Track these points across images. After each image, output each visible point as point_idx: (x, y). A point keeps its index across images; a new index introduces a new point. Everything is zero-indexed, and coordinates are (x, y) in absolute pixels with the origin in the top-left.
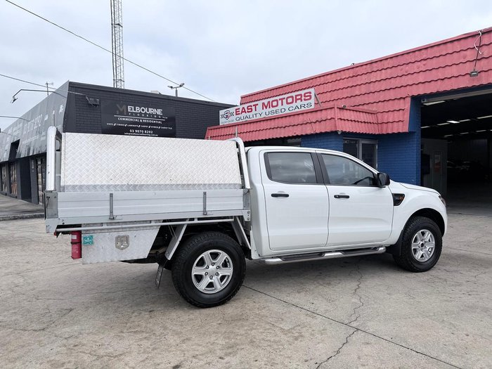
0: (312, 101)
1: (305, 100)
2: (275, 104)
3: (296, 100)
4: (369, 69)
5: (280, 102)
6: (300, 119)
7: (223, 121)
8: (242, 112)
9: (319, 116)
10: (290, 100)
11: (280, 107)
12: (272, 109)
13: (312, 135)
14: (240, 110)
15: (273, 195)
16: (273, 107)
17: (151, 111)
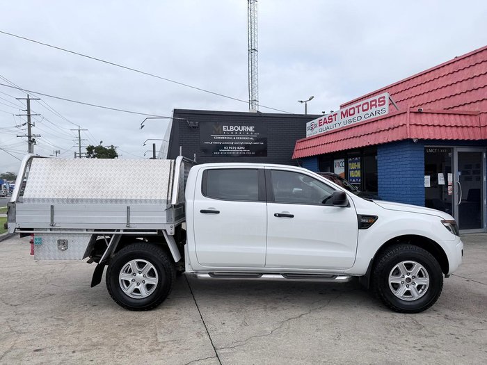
0: (386, 106)
1: (379, 105)
2: (352, 112)
3: (372, 106)
4: (472, 61)
5: (356, 109)
6: (374, 127)
7: (309, 134)
8: (324, 123)
9: (392, 123)
10: (365, 107)
11: (356, 115)
12: (349, 117)
13: (384, 144)
14: (323, 121)
15: (202, 211)
16: (350, 115)
17: (244, 128)
